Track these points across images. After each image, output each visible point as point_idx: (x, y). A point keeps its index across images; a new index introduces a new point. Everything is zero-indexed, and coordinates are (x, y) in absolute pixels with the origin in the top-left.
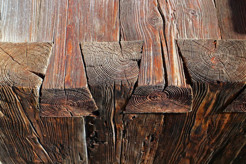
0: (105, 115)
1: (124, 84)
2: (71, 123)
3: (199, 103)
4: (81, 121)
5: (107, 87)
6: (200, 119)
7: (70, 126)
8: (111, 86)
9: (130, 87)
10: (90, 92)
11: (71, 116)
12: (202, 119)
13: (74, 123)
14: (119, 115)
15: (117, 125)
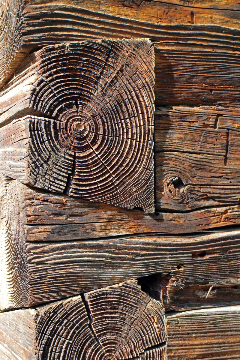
0: (166, 258)
1: (26, 218)
2: (197, 345)
3: (122, 24)
4: (184, 322)
5: (33, 261)
6: (192, 14)
7: (213, 347)
8: (32, 251)
9: (36, 202)
10: (54, 305)
11: (166, 346)
12: (191, 9)
13: (196, 337)
14: (165, 222)
15: (212, 226)
